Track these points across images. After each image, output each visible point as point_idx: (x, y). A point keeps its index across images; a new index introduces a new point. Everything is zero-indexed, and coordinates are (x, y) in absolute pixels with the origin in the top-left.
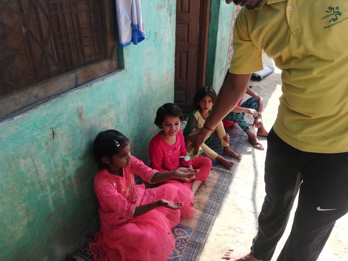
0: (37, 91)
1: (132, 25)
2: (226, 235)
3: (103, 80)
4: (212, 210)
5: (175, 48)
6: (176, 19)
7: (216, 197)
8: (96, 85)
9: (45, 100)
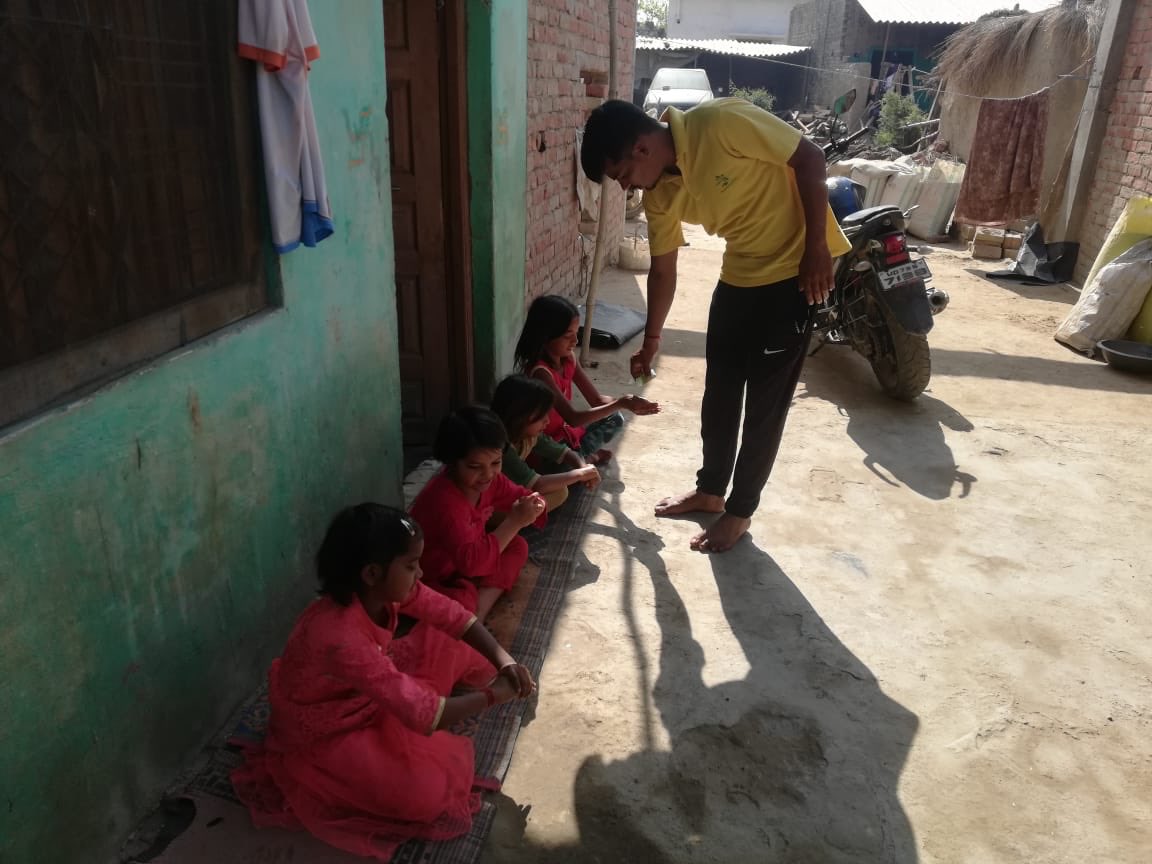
0: (107, 350)
1: (303, 203)
2: (571, 691)
3: (239, 331)
4: (531, 645)
5: (396, 260)
6: (393, 191)
7: (539, 618)
8: (226, 341)
9: (124, 372)
